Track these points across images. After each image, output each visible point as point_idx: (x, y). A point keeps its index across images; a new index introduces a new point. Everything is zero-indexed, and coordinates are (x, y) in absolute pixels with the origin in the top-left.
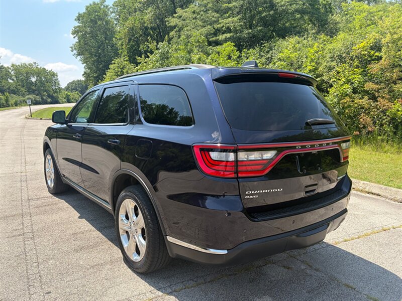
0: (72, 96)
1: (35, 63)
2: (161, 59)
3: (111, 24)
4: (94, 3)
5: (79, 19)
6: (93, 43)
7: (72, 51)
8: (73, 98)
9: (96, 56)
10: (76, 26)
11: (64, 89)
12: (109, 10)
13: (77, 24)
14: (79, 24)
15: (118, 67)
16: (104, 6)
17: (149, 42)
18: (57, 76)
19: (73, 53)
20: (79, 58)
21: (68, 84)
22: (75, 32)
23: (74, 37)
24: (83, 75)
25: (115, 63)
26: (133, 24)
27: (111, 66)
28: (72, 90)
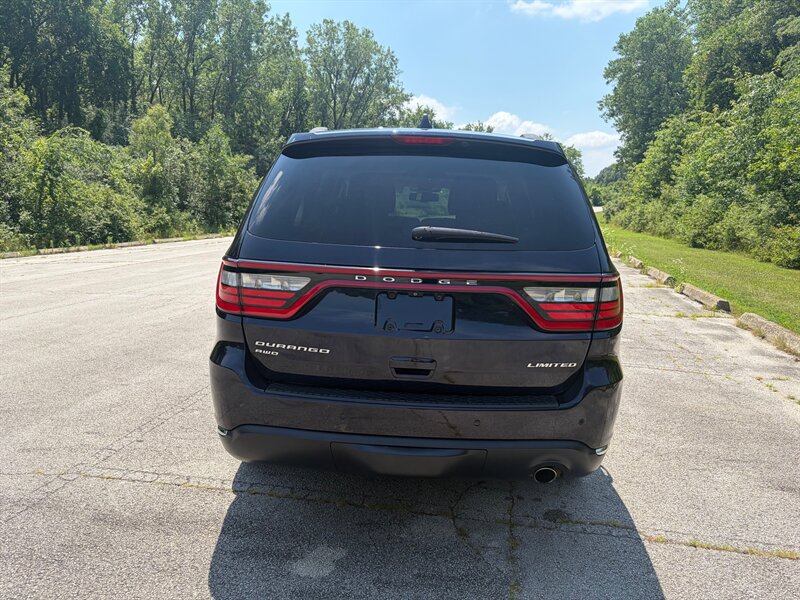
0: (603, 194)
1: (547, 135)
2: (751, 112)
3: (684, 45)
4: (656, 11)
5: (621, 47)
6: (640, 89)
7: (601, 109)
8: (604, 198)
9: (642, 114)
10: (614, 60)
11: (593, 181)
12: (684, 18)
13: (616, 56)
14: (620, 57)
15: (672, 135)
16: (676, 13)
17: (734, 77)
18: (580, 156)
19: (601, 113)
20: (612, 121)
21: (602, 172)
22: (610, 74)
23: (608, 83)
24: (616, 153)
25: (667, 127)
26: (721, 41)
27: (659, 134)
28: (608, 181)
